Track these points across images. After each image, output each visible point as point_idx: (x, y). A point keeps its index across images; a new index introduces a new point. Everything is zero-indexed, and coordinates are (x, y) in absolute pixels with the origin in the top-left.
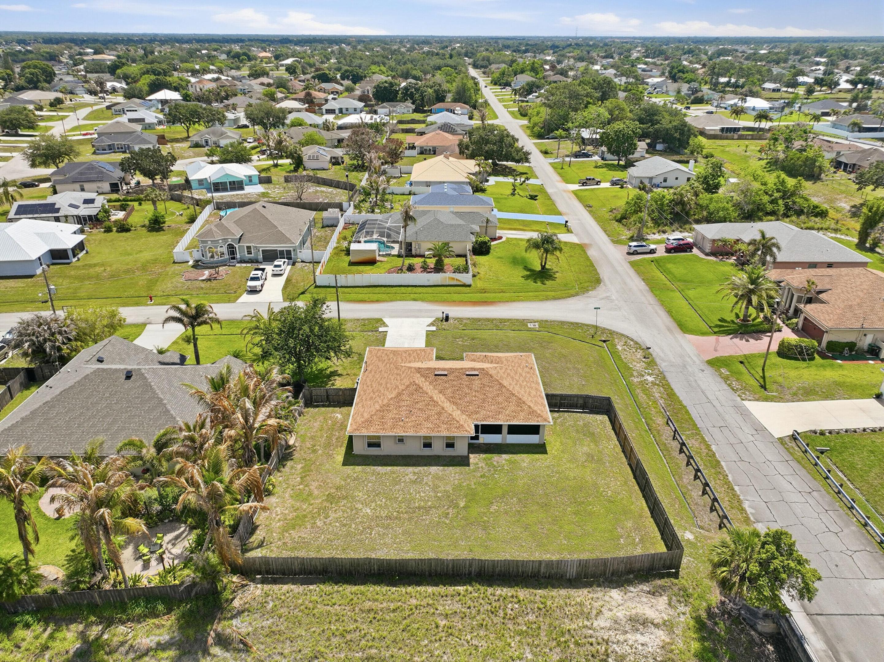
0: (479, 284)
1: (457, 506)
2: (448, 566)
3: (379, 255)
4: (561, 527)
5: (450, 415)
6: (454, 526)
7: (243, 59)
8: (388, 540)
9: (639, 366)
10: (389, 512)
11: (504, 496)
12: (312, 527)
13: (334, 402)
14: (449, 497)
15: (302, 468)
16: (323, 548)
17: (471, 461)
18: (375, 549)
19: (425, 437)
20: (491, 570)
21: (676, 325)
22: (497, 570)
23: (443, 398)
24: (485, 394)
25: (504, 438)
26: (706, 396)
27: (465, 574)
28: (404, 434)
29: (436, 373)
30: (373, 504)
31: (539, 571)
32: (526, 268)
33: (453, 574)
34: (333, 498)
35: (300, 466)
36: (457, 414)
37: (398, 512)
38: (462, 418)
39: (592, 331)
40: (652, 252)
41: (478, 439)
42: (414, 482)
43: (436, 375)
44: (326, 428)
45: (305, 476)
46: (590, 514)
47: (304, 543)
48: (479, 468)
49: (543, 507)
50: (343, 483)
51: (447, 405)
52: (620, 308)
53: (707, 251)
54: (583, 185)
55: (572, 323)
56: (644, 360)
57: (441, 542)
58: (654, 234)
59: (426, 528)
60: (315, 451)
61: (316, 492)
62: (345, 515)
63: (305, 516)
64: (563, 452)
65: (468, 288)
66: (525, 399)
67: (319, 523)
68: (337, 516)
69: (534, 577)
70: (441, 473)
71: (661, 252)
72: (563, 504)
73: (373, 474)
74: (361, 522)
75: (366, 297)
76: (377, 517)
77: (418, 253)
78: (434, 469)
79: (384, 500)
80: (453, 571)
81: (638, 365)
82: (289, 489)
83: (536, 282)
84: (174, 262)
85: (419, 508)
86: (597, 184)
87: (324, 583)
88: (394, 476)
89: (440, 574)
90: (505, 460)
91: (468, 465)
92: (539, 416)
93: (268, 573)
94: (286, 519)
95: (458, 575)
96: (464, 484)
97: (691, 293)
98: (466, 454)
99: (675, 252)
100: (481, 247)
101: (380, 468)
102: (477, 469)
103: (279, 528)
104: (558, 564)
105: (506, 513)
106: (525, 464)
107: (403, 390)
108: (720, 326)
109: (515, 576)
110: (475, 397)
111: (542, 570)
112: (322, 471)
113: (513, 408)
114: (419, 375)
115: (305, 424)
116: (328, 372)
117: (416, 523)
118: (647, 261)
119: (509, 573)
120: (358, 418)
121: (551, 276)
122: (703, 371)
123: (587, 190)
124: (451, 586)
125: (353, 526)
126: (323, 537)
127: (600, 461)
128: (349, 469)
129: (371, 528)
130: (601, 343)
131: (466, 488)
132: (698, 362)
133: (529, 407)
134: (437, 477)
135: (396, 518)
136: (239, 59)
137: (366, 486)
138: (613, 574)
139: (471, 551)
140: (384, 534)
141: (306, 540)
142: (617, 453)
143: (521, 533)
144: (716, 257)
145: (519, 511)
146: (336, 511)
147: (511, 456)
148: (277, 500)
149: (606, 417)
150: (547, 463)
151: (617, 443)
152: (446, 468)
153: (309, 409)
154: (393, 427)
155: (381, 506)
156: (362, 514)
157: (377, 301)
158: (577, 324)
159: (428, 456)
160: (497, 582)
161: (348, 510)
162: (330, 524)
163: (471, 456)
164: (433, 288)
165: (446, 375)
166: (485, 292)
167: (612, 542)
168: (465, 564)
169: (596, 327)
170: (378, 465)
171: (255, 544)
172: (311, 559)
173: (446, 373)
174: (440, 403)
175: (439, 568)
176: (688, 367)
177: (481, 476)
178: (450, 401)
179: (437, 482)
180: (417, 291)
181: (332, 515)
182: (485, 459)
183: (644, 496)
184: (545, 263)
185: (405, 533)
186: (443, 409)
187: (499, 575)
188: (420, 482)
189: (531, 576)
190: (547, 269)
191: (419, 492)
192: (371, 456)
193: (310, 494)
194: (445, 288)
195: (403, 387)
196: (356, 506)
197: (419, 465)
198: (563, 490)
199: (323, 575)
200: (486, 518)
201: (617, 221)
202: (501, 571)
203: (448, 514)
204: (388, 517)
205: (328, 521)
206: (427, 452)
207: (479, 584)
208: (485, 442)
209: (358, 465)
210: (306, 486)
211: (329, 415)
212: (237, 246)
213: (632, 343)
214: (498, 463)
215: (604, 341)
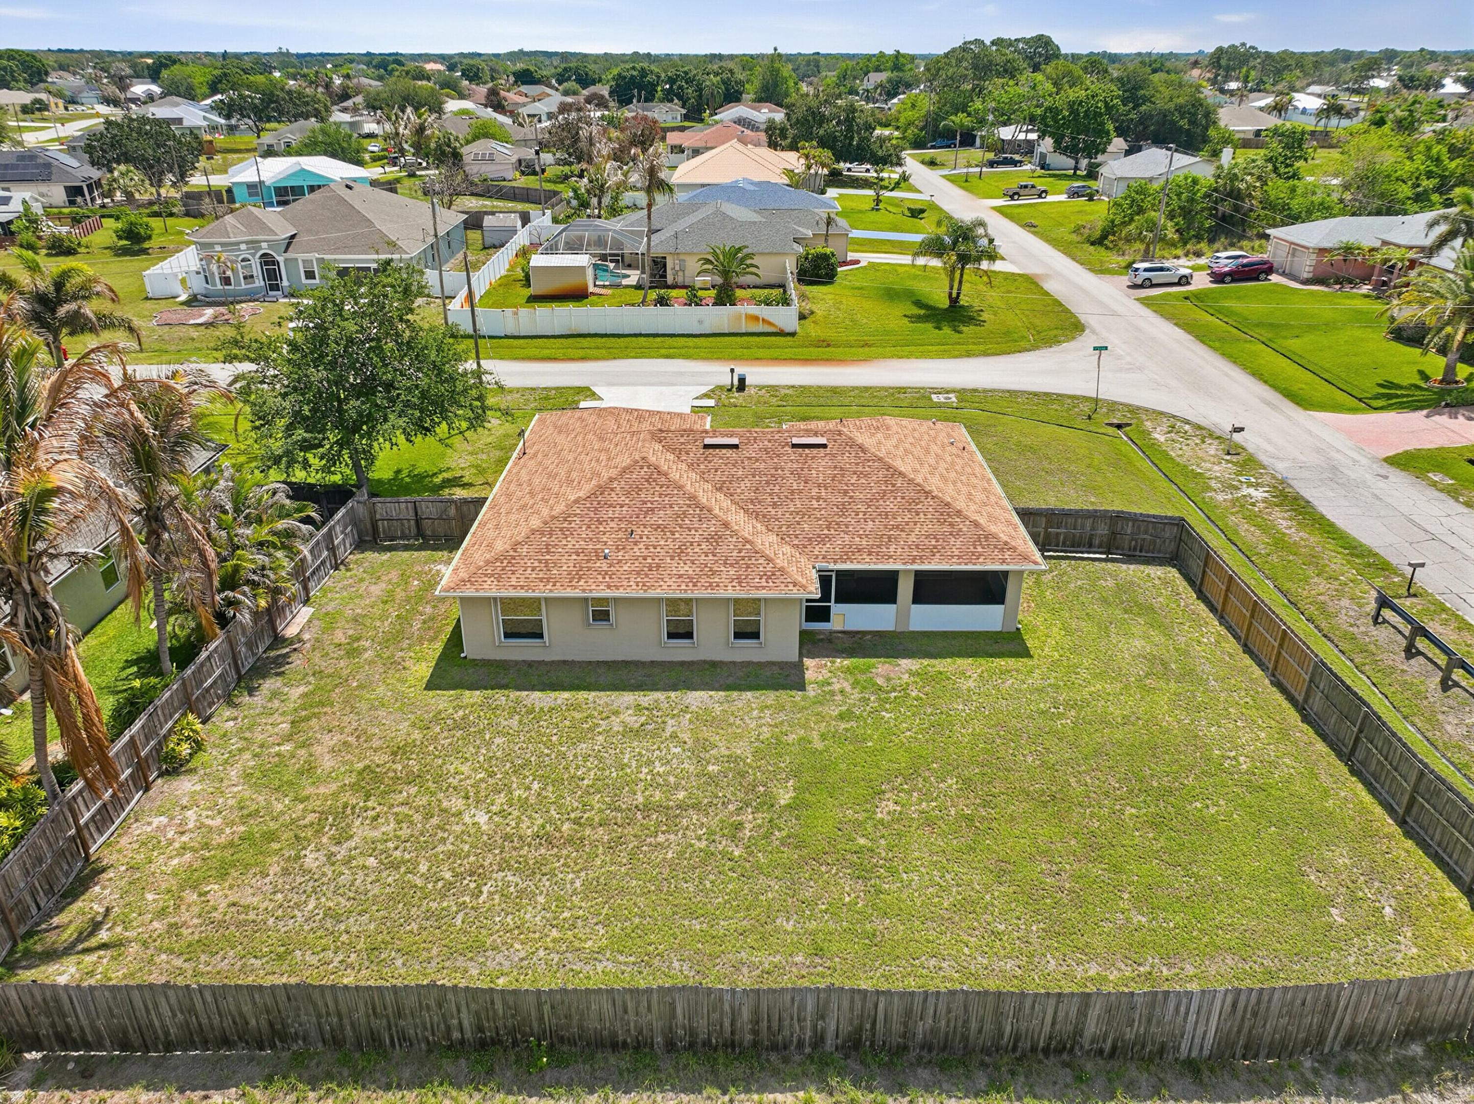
0: (812, 330)
1: (768, 803)
2: (735, 1015)
3: (595, 285)
4: (1116, 869)
5: (748, 542)
6: (759, 868)
7: (393, 70)
8: (532, 916)
9: (1222, 470)
10: (550, 821)
11: (915, 772)
12: (286, 872)
13: (437, 537)
14: (742, 775)
15: (305, 695)
16: (304, 945)
17: (809, 675)
18: (481, 948)
19: (673, 603)
20: (896, 1027)
21: (1280, 396)
22: (921, 1029)
23: (726, 503)
24: (846, 492)
25: (903, 616)
26: (1419, 527)
27: (800, 1045)
28: (608, 593)
29: (708, 441)
30: (501, 799)
31: (1078, 1032)
32: (918, 304)
33: (755, 1044)
34: (378, 779)
35: (302, 689)
36: (767, 541)
37: (576, 822)
38: (783, 554)
39: (1086, 408)
40: (1184, 280)
41: (827, 619)
42: (637, 733)
43: (706, 447)
44: (400, 594)
45: (307, 719)
46: (1202, 825)
47: (240, 925)
48: (832, 693)
49: (1045, 804)
50: (417, 735)
51: (739, 520)
52: (1140, 369)
53: (1306, 275)
54: (1012, 199)
55: (1036, 394)
56: (1228, 457)
57: (713, 921)
58: (1177, 257)
59: (666, 872)
60: (353, 652)
61: (328, 763)
62: (405, 832)
63: (271, 837)
64: (1073, 650)
65: (789, 338)
66: (960, 504)
67: (311, 859)
68: (377, 834)
69: (1059, 1051)
70: (718, 709)
71: (1201, 282)
72: (1107, 794)
73: (513, 712)
74: (450, 855)
75: (560, 353)
76: (507, 837)
77: (680, 280)
78: (696, 698)
79: (536, 786)
80: (755, 1032)
81: (1216, 468)
82: (247, 755)
83: (940, 329)
84: (147, 298)
85: (646, 809)
86: (1040, 196)
87: (269, 1080)
88: (578, 715)
89: (707, 1043)
90: (912, 673)
91: (801, 687)
92: (1006, 546)
93: (65, 1040)
94: (206, 846)
95: (774, 1047)
96: (792, 738)
97: (1294, 344)
98: (795, 657)
99: (1233, 281)
100: (817, 267)
101: (538, 694)
102: (827, 697)
103: (174, 874)
104: (1152, 1005)
105: (929, 823)
106: (971, 684)
107: (611, 480)
108: (1389, 397)
109: (985, 1051)
110: (818, 499)
111: (1091, 1028)
112: (363, 706)
113: (928, 528)
114: (658, 447)
115: (344, 588)
116: (438, 480)
117: (632, 856)
118: (1177, 299)
119: (965, 1038)
120: (477, 556)
121: (972, 318)
122: (1386, 477)
123: (1020, 205)
124: (748, 1091)
125: (423, 868)
126: (311, 906)
127: (1188, 674)
128: (442, 700)
129: (478, 873)
130: (1111, 430)
131: (796, 749)
132: (1364, 461)
133: (976, 524)
134: (704, 719)
135: (570, 841)
136: (386, 70)
137: (489, 744)
138: (1348, 1042)
139: (818, 952)
140: (521, 893)
141: (252, 916)
142: (1231, 656)
143: (987, 888)
144: (1328, 285)
145: (969, 819)
146: (375, 819)
147: (926, 662)
148: (198, 787)
149: (1173, 573)
150: (1035, 680)
151: (1223, 631)
152: (735, 694)
153: (369, 555)
154: (577, 575)
155: (524, 804)
156: (458, 829)
157: (583, 359)
158: (1046, 394)
159: (682, 664)
160: (924, 1074)
161: (417, 817)
162: (347, 861)
163: (808, 662)
164: (711, 339)
165: (736, 447)
166: (828, 346)
167: (1303, 918)
168: (802, 1008)
169: (1096, 400)
170: (533, 688)
171: (69, 935)
172: (220, 992)
173: (735, 441)
174: (716, 511)
175: (703, 1023)
176: (1341, 469)
177: (841, 717)
178: (746, 511)
179: (706, 733)
180: (675, 344)
181: (361, 831)
182: (848, 670)
183: (1353, 772)
184: (958, 294)
185: (591, 889)
186: (726, 525)
187: (927, 1046)
188: (655, 735)
189: (1046, 1051)
190: (962, 307)
191: (650, 763)
192: (516, 663)
193: (309, 769)
194: (738, 339)
195: (613, 473)
196: (445, 804)
197: (654, 688)
198: (1097, 753)
199: (273, 1047)
200: (862, 841)
201: (1093, 244)
202: (934, 1031)
203: (739, 826)
204: (545, 838)
205: (342, 852)
206: (680, 651)
207: (856, 1084)
208: (848, 628)
209: (472, 687)
210: (303, 745)
211: (418, 568)
212: (280, 259)
213: (1187, 427)
214: (889, 679)
215: (1119, 426)
